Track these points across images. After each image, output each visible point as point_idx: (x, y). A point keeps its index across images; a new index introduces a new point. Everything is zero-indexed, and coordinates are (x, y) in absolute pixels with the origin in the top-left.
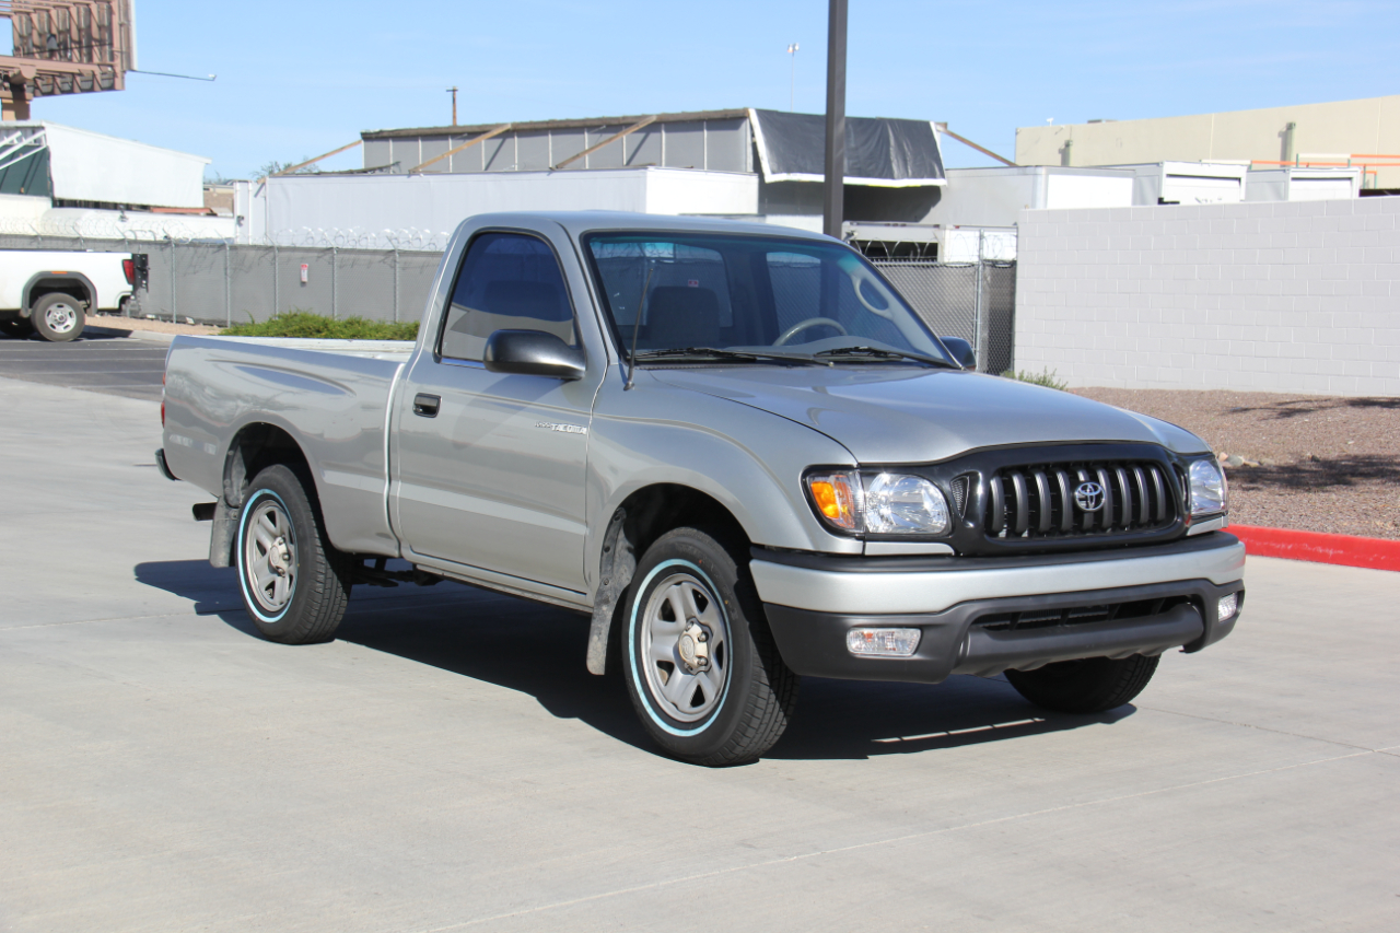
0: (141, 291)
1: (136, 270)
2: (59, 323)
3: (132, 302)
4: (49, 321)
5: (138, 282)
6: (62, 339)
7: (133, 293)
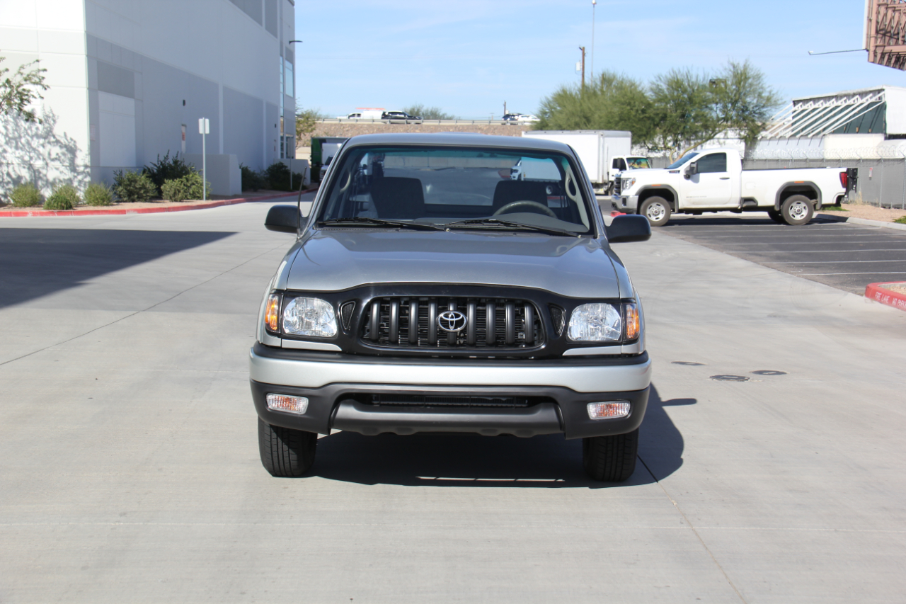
0: (851, 192)
1: (849, 179)
2: (797, 214)
3: (845, 199)
4: (791, 213)
5: (850, 186)
6: (798, 223)
7: (847, 193)
